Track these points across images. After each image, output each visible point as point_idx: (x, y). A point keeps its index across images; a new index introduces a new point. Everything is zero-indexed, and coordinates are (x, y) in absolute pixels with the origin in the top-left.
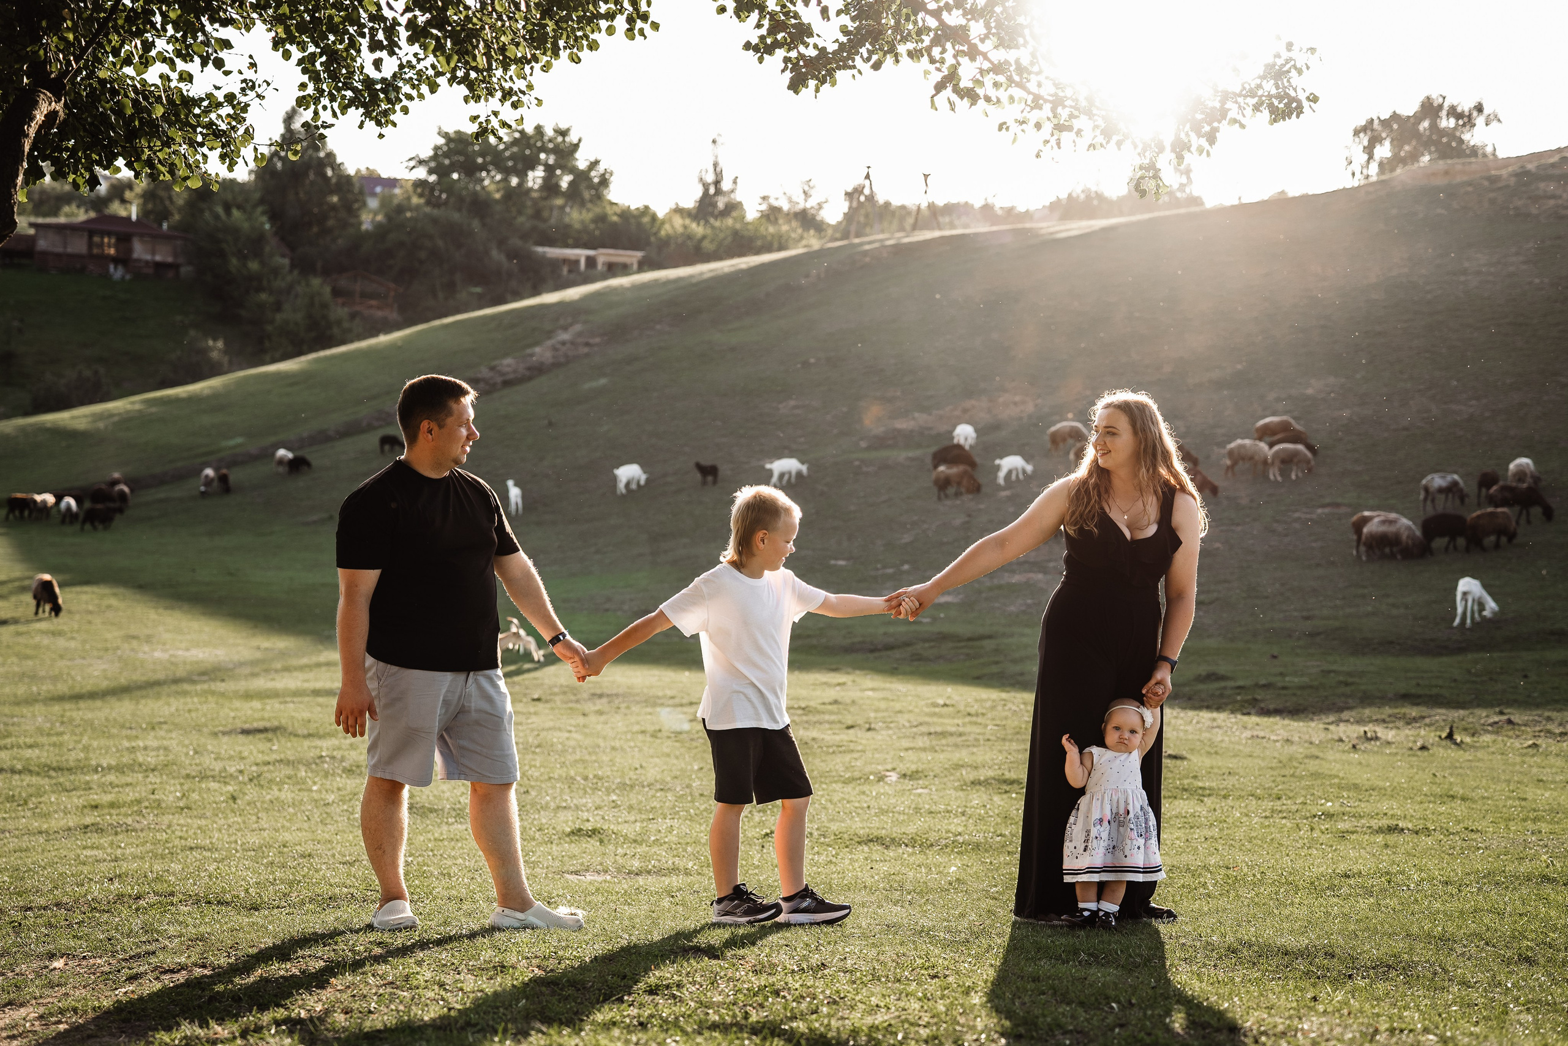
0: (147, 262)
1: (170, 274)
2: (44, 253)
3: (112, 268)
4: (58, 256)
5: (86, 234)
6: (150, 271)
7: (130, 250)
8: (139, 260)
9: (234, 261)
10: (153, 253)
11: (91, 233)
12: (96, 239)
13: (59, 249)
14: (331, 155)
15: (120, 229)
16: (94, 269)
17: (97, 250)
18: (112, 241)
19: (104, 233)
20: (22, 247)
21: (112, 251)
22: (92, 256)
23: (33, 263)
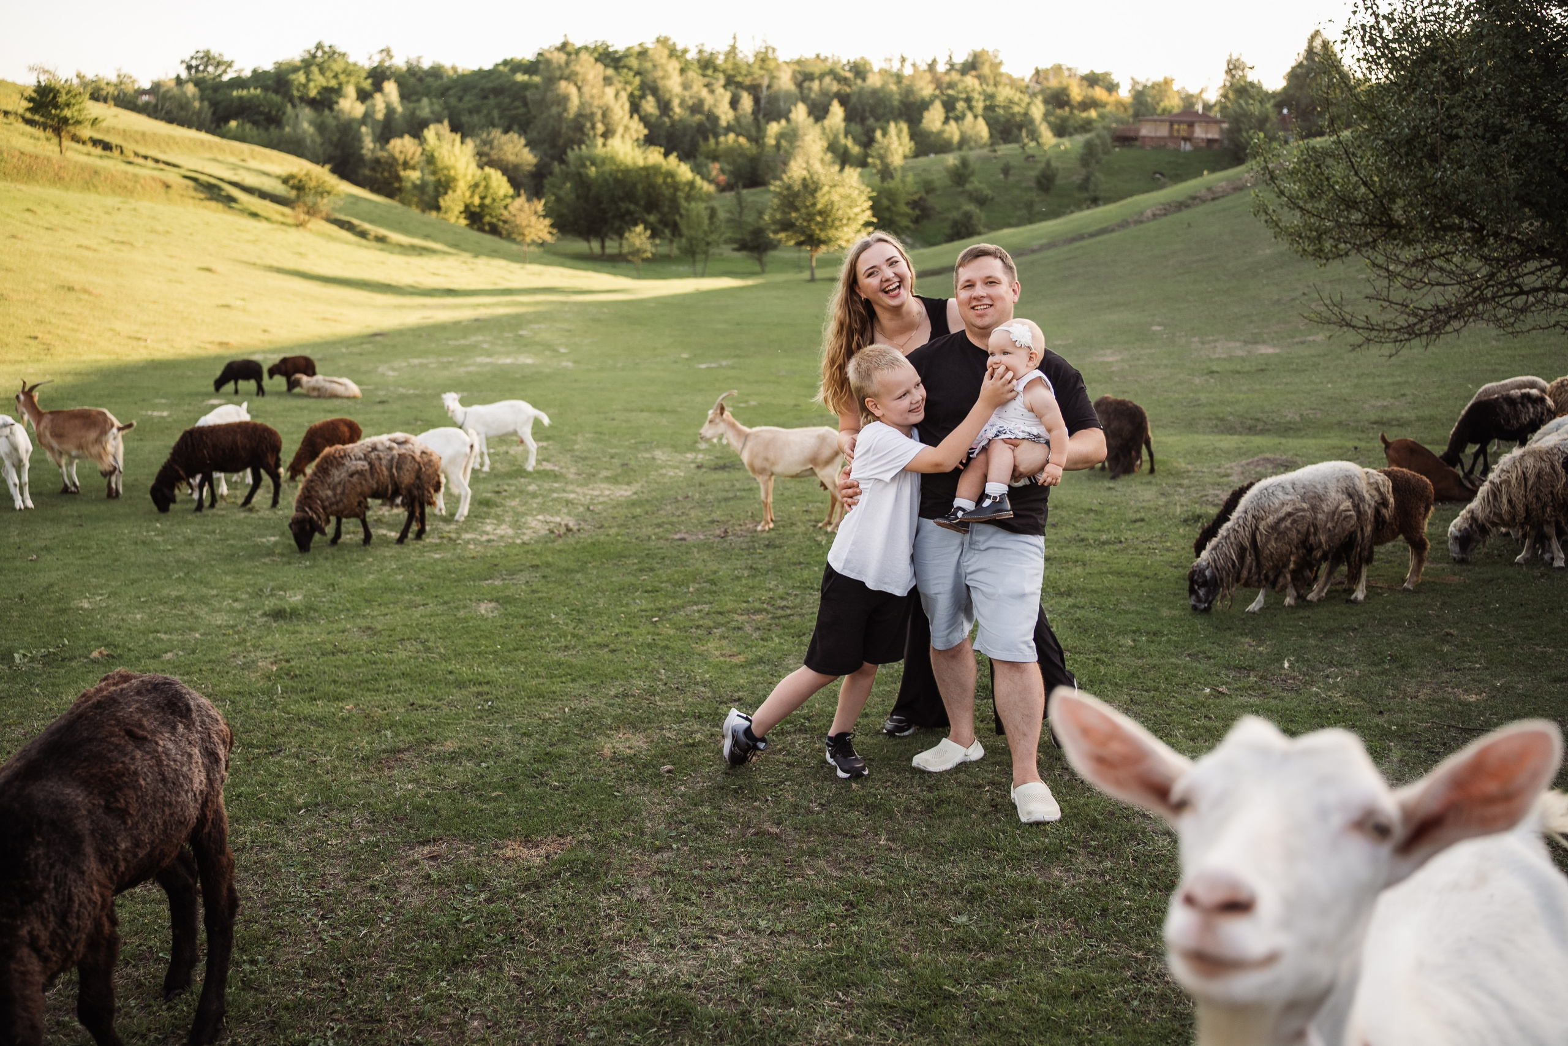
0: (1203, 139)
1: (1216, 146)
2: (1144, 137)
3: (1182, 143)
4: (1152, 138)
5: (1168, 124)
6: (1203, 145)
7: (1193, 132)
8: (1196, 139)
9: (1245, 135)
10: (1207, 132)
11: (1172, 124)
12: (1176, 127)
13: (1153, 134)
15: (1189, 119)
16: (1171, 145)
17: (1175, 134)
18: (1184, 127)
19: (1180, 123)
20: (1132, 134)
21: (1183, 134)
22: (1171, 137)
23: (1137, 143)
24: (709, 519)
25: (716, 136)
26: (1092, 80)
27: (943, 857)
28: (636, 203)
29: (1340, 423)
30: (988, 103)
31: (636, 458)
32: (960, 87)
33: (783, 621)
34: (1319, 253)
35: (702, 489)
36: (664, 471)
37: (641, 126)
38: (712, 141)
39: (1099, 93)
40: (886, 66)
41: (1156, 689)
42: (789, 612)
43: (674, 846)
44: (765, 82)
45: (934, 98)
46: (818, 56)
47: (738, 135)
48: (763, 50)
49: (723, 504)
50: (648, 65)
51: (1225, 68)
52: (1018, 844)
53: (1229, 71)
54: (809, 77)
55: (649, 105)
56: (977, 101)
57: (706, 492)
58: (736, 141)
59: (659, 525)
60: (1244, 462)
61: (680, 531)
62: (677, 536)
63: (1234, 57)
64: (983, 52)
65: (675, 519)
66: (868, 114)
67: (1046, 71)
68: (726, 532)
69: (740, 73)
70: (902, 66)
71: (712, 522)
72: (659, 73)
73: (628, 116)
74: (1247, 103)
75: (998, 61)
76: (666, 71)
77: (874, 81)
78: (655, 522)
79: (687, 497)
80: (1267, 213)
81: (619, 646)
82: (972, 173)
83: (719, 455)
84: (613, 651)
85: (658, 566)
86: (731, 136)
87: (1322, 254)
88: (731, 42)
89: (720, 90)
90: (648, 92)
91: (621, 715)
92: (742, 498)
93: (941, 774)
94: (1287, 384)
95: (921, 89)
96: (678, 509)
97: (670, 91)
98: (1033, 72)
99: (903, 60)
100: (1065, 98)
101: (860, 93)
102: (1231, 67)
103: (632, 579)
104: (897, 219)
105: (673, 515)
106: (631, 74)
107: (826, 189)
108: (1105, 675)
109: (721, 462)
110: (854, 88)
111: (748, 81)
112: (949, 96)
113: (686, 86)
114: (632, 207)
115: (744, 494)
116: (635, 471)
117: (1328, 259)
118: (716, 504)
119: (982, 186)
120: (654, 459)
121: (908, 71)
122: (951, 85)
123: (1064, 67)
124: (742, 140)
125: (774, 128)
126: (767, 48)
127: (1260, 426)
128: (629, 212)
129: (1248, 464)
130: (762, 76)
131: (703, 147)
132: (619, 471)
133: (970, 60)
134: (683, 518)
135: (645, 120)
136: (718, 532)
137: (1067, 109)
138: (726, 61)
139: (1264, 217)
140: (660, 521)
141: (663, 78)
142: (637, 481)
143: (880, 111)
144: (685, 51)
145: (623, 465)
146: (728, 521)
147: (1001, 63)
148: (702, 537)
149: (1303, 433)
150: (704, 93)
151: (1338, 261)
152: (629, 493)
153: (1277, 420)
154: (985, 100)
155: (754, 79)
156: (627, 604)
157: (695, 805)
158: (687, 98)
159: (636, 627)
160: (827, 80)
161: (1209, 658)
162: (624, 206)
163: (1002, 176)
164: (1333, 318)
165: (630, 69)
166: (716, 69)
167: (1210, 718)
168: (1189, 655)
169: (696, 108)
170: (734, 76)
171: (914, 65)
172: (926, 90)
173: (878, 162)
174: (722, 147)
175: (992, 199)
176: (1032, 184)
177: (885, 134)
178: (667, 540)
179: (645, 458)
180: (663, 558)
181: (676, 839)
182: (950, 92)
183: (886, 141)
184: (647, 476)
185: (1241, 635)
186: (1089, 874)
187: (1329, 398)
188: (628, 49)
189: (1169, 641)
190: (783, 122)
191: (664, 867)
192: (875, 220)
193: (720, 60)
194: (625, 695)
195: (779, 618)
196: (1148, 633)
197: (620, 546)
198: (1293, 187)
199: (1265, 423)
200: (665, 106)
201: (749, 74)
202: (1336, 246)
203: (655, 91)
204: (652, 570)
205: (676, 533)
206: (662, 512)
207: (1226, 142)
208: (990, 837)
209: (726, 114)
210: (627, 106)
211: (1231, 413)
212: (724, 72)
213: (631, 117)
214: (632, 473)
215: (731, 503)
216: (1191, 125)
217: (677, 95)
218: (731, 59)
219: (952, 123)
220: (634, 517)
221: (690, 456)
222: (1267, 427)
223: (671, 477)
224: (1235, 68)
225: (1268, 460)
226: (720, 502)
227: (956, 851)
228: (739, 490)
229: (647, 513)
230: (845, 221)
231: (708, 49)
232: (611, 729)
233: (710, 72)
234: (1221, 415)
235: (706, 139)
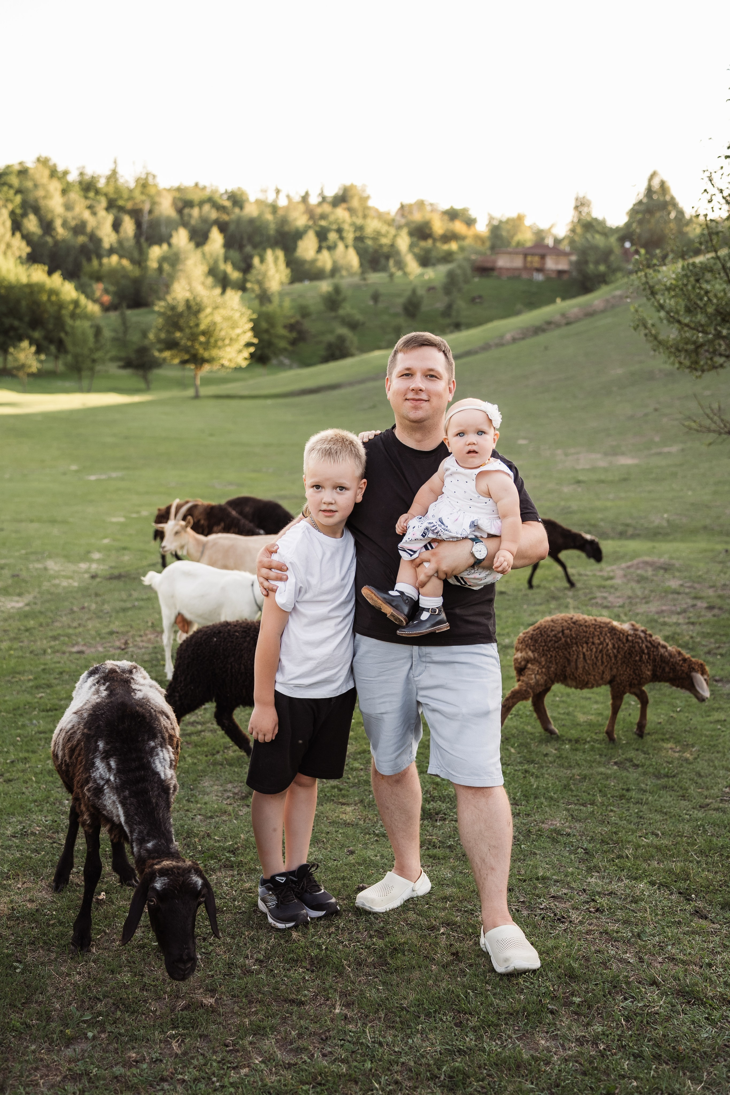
0: (552, 271)
1: (565, 277)
2: (501, 269)
3: (535, 274)
4: (508, 269)
5: (522, 256)
6: (554, 275)
7: (544, 264)
8: (548, 270)
9: (591, 266)
10: (557, 263)
11: (525, 255)
12: (529, 259)
13: (509, 266)
14: (673, 198)
15: (541, 251)
16: (525, 276)
17: (528, 265)
18: (536, 259)
19: (533, 255)
20: (489, 265)
21: (536, 265)
22: (525, 268)
23: (495, 273)
24: (107, 630)
25: (100, 257)
26: (452, 215)
27: (409, 1027)
28: (20, 319)
29: (705, 528)
30: (358, 234)
31: (28, 569)
32: (332, 218)
33: (194, 738)
34: (694, 366)
35: (99, 599)
36: (57, 582)
37: (23, 244)
38: (95, 262)
39: (459, 227)
40: (261, 196)
41: (593, 803)
42: (199, 727)
43: (90, 1034)
44: (147, 207)
45: (307, 228)
46: (197, 185)
47: (121, 257)
48: (143, 176)
49: (121, 615)
50: (29, 184)
51: (573, 204)
52: (491, 1004)
53: (576, 208)
54: (189, 204)
55: (31, 224)
56: (349, 232)
57: (103, 603)
58: (119, 263)
59: (55, 638)
60: (624, 565)
61: (77, 644)
62: (75, 649)
63: (581, 195)
64: (352, 186)
65: (71, 631)
66: (245, 242)
67: (410, 206)
68: (126, 643)
69: (121, 197)
70: (277, 197)
71: (111, 633)
72: (40, 193)
73: (9, 234)
74: (593, 237)
75: (365, 195)
76: (47, 191)
77: (251, 210)
78: (50, 634)
79: (83, 608)
80: (646, 327)
81: (15, 775)
82: (344, 300)
83: (113, 564)
84: (9, 781)
85: (56, 682)
86: (114, 259)
87: (697, 367)
88: (112, 166)
89: (102, 213)
90: (29, 211)
91: (20, 859)
92: (140, 608)
93: (387, 913)
94: (650, 492)
95: (295, 220)
96: (73, 620)
97: (52, 212)
98: (398, 206)
99: (278, 192)
100: (427, 231)
101: (238, 221)
102: (579, 204)
103: (28, 698)
104: (276, 341)
105: (69, 627)
106: (12, 192)
107: (208, 310)
108: (537, 788)
109: (116, 572)
110: (233, 217)
111: (129, 205)
112: (322, 227)
113: (68, 207)
114: (16, 323)
115: (142, 603)
116: (26, 582)
117: (703, 371)
118: (114, 614)
119: (354, 312)
120: (46, 569)
121: (282, 202)
122: (323, 217)
123: (426, 203)
124: (125, 262)
125: (156, 252)
126: (148, 174)
127: (630, 531)
128: (12, 328)
129: (629, 567)
130: (143, 202)
131: (86, 267)
132: (10, 582)
133: (341, 193)
134: (80, 630)
135: (27, 238)
136: (118, 644)
137: (430, 242)
138: (108, 183)
139: (643, 332)
140: (55, 633)
141: (45, 197)
142: (29, 593)
143: (257, 239)
144: (66, 173)
145: (13, 576)
146: (128, 632)
147: (368, 198)
148: (101, 649)
149: (671, 537)
150: (87, 215)
151: (713, 373)
152: (21, 605)
153: (646, 525)
154: (355, 231)
155: (136, 204)
156: (24, 726)
157: (113, 972)
158: (69, 220)
159: (34, 752)
160: (207, 208)
161: (636, 766)
162: (7, 321)
163: (371, 303)
164: (713, 426)
165: (11, 186)
166: (97, 192)
167: (657, 835)
168: (616, 763)
169: (79, 229)
170: (116, 200)
171: (288, 196)
172: (300, 220)
173: (256, 287)
174: (105, 268)
175: (363, 324)
176: (399, 310)
177: (262, 260)
178: (64, 653)
179: (36, 569)
180: (61, 673)
181: (91, 1024)
182: (323, 223)
183: (263, 268)
184: (40, 586)
185: (663, 740)
186: (580, 1041)
187: (692, 504)
188: (8, 167)
189: (592, 749)
190: (165, 246)
191: (79, 1067)
192: (255, 341)
193: (101, 183)
194: (24, 834)
195: (190, 735)
196: (570, 741)
197: (13, 662)
198: (669, 303)
199: (635, 528)
200: (47, 226)
201: (131, 198)
202: (711, 359)
203: (37, 210)
204: (49, 686)
205: (73, 645)
206: (57, 624)
207: (575, 274)
208: (458, 996)
209: (109, 236)
210: (9, 223)
211: (602, 520)
212: (106, 195)
213: (13, 234)
214: (24, 584)
215: (130, 613)
216: (543, 257)
217: (59, 216)
218: (112, 184)
219: (325, 253)
220: (27, 630)
221: (83, 566)
222: (637, 532)
223: (64, 588)
224: (582, 204)
225: (646, 563)
226: (117, 612)
227: (423, 1017)
228: (137, 600)
229: (41, 625)
230: (227, 342)
231: (89, 172)
232: (8, 878)
233: (91, 194)
234: (593, 522)
235: (89, 260)
